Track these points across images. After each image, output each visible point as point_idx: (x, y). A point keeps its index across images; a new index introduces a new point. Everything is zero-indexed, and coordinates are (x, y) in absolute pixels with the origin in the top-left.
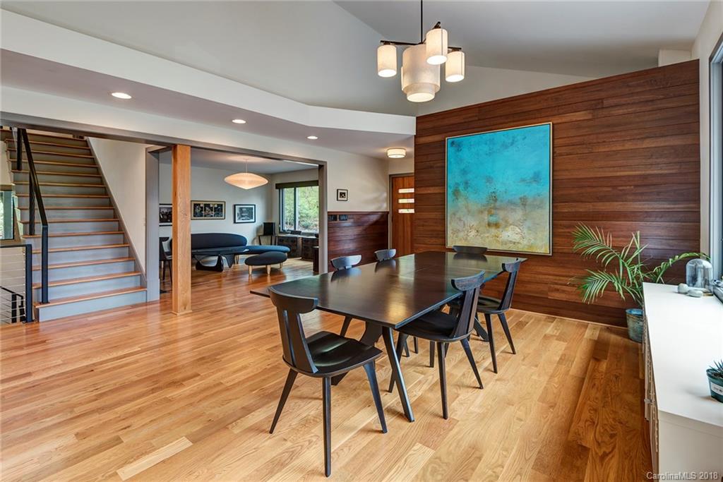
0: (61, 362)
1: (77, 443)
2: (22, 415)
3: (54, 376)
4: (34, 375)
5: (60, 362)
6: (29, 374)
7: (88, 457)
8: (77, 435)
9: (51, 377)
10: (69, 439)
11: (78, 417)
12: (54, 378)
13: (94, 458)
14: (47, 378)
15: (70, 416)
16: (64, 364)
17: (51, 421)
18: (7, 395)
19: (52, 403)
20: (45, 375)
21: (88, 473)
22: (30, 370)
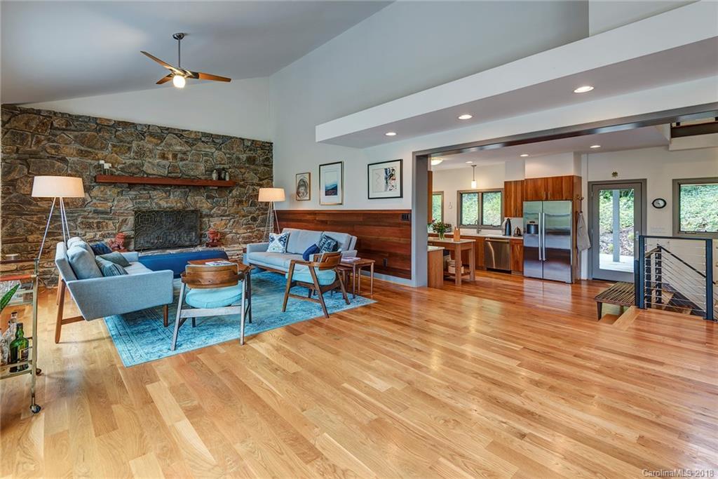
0: (699, 370)
1: (634, 444)
2: (623, 391)
3: (679, 377)
4: (665, 366)
5: (698, 368)
6: (662, 364)
7: (628, 462)
8: (641, 437)
9: (675, 376)
10: (631, 435)
11: (659, 425)
12: (678, 380)
13: (632, 467)
14: (671, 376)
15: (653, 418)
16: (700, 373)
17: (637, 411)
18: (631, 370)
19: (653, 398)
20: (673, 372)
21: (615, 473)
22: (666, 361)
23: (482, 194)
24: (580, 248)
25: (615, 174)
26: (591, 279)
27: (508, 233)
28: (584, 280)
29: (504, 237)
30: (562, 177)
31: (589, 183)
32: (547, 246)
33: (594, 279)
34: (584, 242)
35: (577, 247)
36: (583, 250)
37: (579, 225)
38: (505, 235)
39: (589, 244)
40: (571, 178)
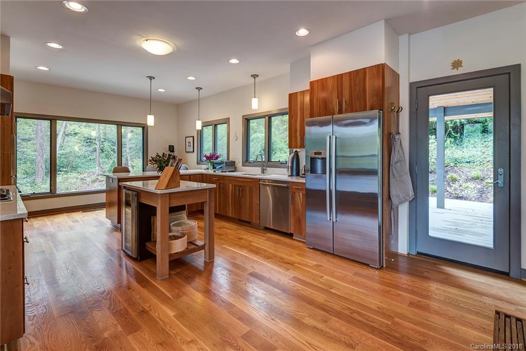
23: (270, 118)
24: (395, 200)
25: (457, 64)
26: (414, 253)
27: (294, 173)
28: (403, 256)
29: (290, 179)
30: (365, 69)
31: (411, 85)
32: (339, 188)
33: (418, 253)
34: (402, 187)
35: (390, 198)
36: (401, 203)
37: (395, 157)
38: (292, 175)
39: (411, 193)
40: (380, 69)
